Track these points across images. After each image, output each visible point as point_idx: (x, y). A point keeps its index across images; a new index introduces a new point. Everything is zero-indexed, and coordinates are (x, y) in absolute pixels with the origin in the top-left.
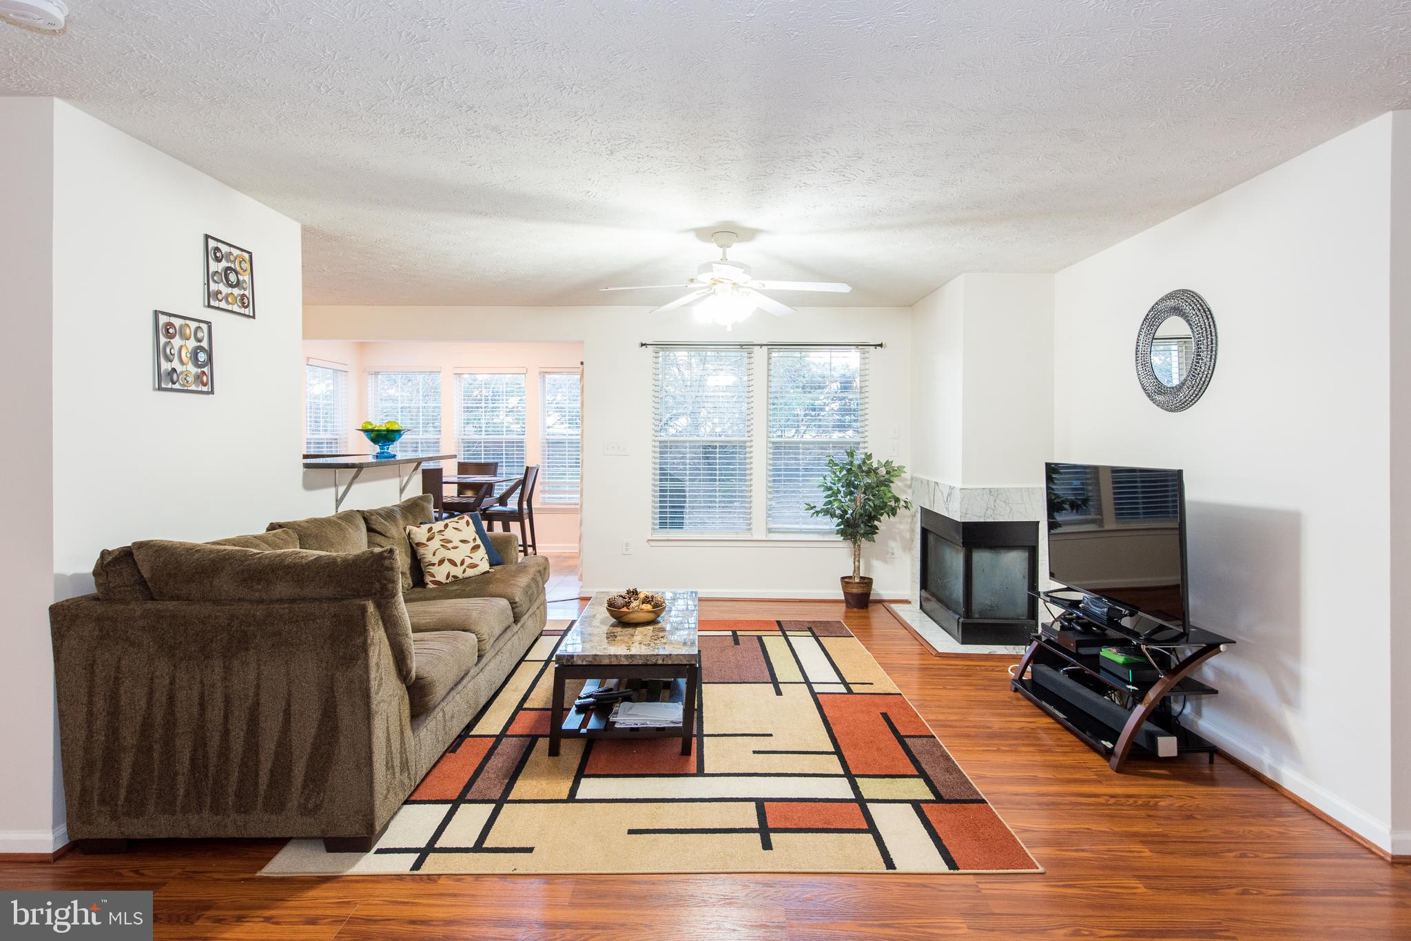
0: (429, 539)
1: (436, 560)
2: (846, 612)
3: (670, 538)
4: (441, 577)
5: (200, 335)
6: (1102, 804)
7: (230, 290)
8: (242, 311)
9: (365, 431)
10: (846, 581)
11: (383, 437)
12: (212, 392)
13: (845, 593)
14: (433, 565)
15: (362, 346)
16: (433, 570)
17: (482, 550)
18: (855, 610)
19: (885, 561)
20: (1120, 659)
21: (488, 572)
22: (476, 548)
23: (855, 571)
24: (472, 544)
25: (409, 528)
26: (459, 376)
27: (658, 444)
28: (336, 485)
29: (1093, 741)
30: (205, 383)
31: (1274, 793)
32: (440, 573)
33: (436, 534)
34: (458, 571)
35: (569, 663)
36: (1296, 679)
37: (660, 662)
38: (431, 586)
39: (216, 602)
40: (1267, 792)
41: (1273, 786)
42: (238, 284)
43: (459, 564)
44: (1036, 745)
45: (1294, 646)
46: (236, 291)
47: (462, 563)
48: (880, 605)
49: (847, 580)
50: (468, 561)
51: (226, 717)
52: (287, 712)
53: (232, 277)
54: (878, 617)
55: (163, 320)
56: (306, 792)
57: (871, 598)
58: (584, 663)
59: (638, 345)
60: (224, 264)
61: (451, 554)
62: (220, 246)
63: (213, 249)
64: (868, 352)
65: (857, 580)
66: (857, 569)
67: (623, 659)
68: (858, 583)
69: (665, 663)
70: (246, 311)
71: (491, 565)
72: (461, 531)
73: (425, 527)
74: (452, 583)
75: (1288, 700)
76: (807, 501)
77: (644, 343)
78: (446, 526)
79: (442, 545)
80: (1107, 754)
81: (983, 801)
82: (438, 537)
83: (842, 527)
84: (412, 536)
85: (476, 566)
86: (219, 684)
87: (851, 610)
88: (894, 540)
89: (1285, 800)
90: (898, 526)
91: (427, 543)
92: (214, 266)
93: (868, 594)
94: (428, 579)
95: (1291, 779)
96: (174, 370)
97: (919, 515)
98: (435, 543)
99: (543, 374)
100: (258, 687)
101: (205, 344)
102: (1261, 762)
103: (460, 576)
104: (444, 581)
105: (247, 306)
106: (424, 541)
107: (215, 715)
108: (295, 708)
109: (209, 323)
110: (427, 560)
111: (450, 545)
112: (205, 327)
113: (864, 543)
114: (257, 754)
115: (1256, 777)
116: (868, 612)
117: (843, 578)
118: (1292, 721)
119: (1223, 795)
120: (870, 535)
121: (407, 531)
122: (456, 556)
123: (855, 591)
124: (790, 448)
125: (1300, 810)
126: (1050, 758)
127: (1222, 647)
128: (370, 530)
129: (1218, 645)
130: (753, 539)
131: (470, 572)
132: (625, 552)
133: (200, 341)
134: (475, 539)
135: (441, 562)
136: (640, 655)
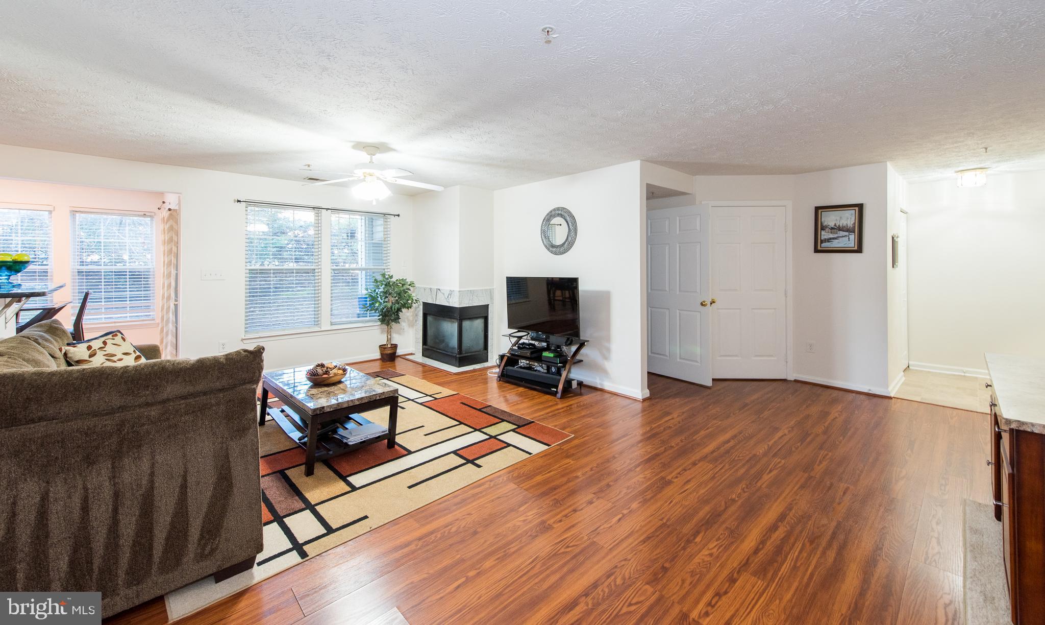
0: (91, 356)
2: (381, 365)
3: (260, 336)
6: (566, 411)
10: (382, 347)
11: (3, 268)
13: (382, 354)
18: (388, 363)
19: (400, 334)
20: (552, 355)
22: (138, 358)
23: (388, 341)
24: (134, 356)
25: (64, 348)
27: (248, 271)
29: (548, 390)
31: (602, 392)
33: (98, 351)
35: (322, 412)
36: (609, 350)
37: (378, 398)
40: (599, 393)
41: (601, 390)
44: (528, 398)
45: (608, 339)
48: (399, 358)
51: (115, 510)
52: (184, 487)
54: (400, 365)
56: (203, 542)
57: (397, 355)
58: (331, 410)
59: (235, 201)
64: (389, 218)
65: (389, 346)
66: (389, 340)
67: (356, 401)
68: (390, 348)
69: (381, 398)
72: (120, 346)
73: (82, 346)
75: (606, 358)
77: (239, 200)
78: (105, 343)
79: (106, 359)
80: (555, 394)
81: (533, 422)
82: (100, 353)
83: (381, 317)
84: (69, 355)
86: (107, 484)
87: (384, 364)
88: (405, 322)
89: (606, 393)
90: (406, 314)
91: (91, 359)
93: (395, 353)
95: (608, 386)
97: (421, 307)
99: (74, 212)
100: (152, 474)
102: (596, 383)
106: (88, 359)
107: (100, 514)
108: (191, 480)
111: (114, 358)
113: (393, 324)
114: (151, 530)
115: (595, 389)
116: (394, 363)
117: (380, 346)
118: (608, 365)
119: (588, 398)
120: (397, 320)
121: (63, 351)
123: (389, 352)
124: (344, 273)
125: (612, 395)
126: (535, 401)
127: (585, 343)
129: (584, 343)
130: (322, 330)
134: (135, 351)
136: (366, 397)
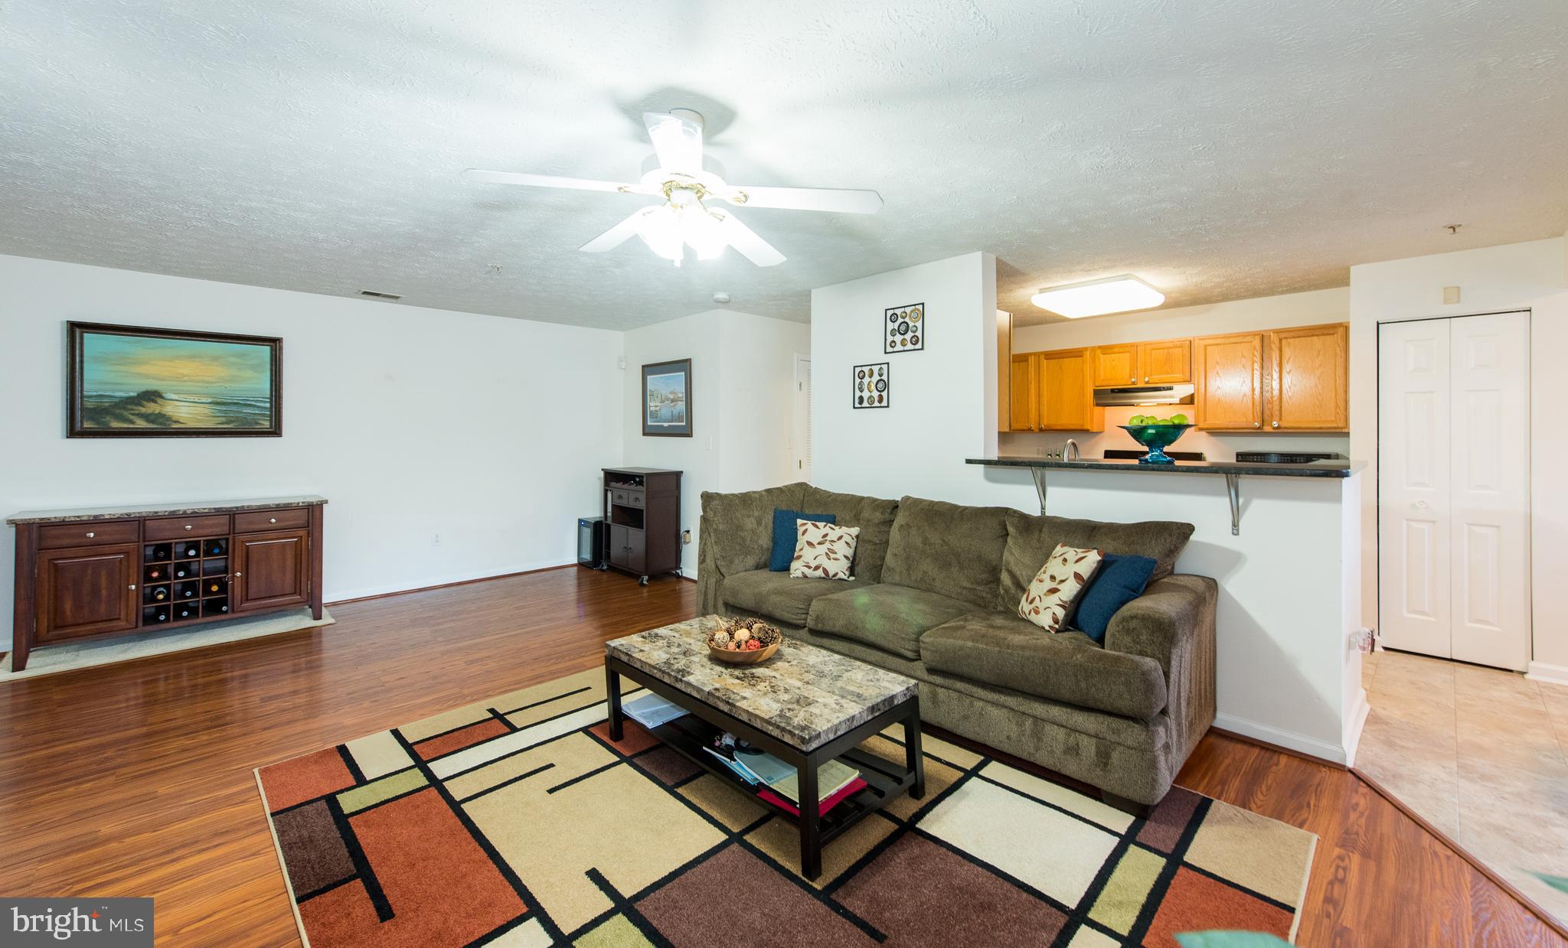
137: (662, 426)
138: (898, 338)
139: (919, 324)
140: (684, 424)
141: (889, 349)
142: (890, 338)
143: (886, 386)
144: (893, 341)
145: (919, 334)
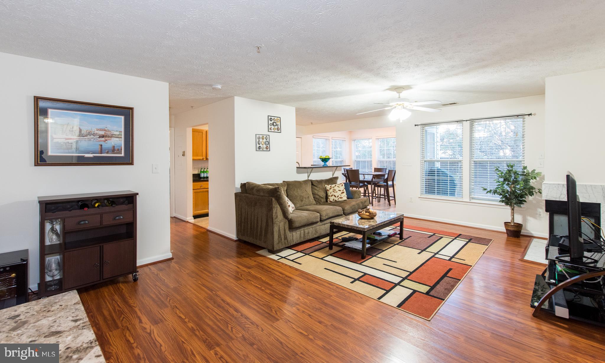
0: (330, 189)
1: (331, 195)
2: (507, 238)
3: (427, 197)
4: (331, 200)
5: (267, 138)
7: (274, 127)
8: (278, 131)
9: (320, 158)
11: (325, 160)
12: (269, 151)
13: (507, 230)
14: (330, 196)
15: (350, 132)
16: (330, 197)
17: (345, 194)
18: (511, 238)
21: (346, 200)
22: (343, 193)
23: (511, 220)
24: (342, 192)
25: (326, 185)
26: (378, 140)
27: (424, 162)
28: (308, 173)
30: (268, 149)
32: (331, 199)
34: (336, 199)
35: (333, 224)
38: (329, 202)
39: (253, 195)
42: (276, 125)
43: (337, 197)
46: (276, 127)
47: (338, 197)
48: (527, 237)
49: (507, 224)
50: (340, 196)
51: (254, 219)
52: (262, 220)
53: (275, 124)
55: (257, 136)
56: (265, 237)
59: (414, 125)
60: (273, 121)
61: (335, 194)
62: (272, 117)
63: (270, 118)
65: (512, 224)
66: (513, 219)
67: (346, 226)
68: (513, 226)
70: (279, 131)
71: (348, 198)
73: (330, 185)
74: (335, 202)
76: (483, 186)
77: (416, 125)
78: (336, 186)
79: (333, 191)
81: (443, 300)
82: (332, 189)
83: (504, 199)
84: (326, 188)
85: (342, 198)
86: (253, 212)
87: (509, 237)
92: (270, 122)
93: (520, 232)
94: (328, 200)
96: (260, 146)
98: (331, 190)
100: (258, 213)
101: (268, 140)
103: (337, 200)
104: (332, 201)
105: (279, 130)
109: (269, 135)
110: (328, 195)
111: (335, 191)
112: (268, 136)
113: (516, 208)
114: (258, 227)
116: (520, 240)
117: (505, 223)
120: (519, 204)
122: (336, 194)
123: (512, 229)
124: (481, 163)
128: (312, 184)
130: (463, 201)
131: (340, 200)
132: (411, 201)
133: (266, 139)
134: (343, 190)
135: (332, 196)
137: (83, 156)
138: (273, 127)
139: (279, 123)
140: (123, 155)
141: (270, 130)
142: (270, 127)
143: (269, 143)
144: (271, 128)
145: (279, 127)
